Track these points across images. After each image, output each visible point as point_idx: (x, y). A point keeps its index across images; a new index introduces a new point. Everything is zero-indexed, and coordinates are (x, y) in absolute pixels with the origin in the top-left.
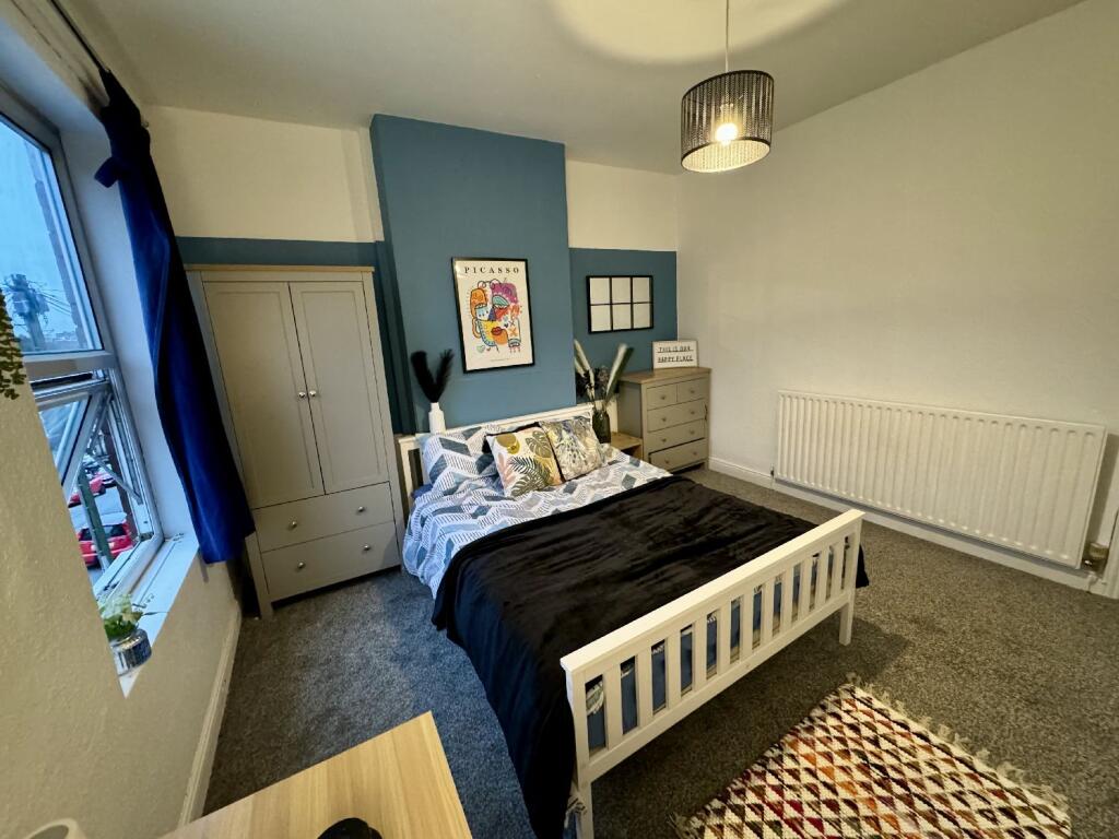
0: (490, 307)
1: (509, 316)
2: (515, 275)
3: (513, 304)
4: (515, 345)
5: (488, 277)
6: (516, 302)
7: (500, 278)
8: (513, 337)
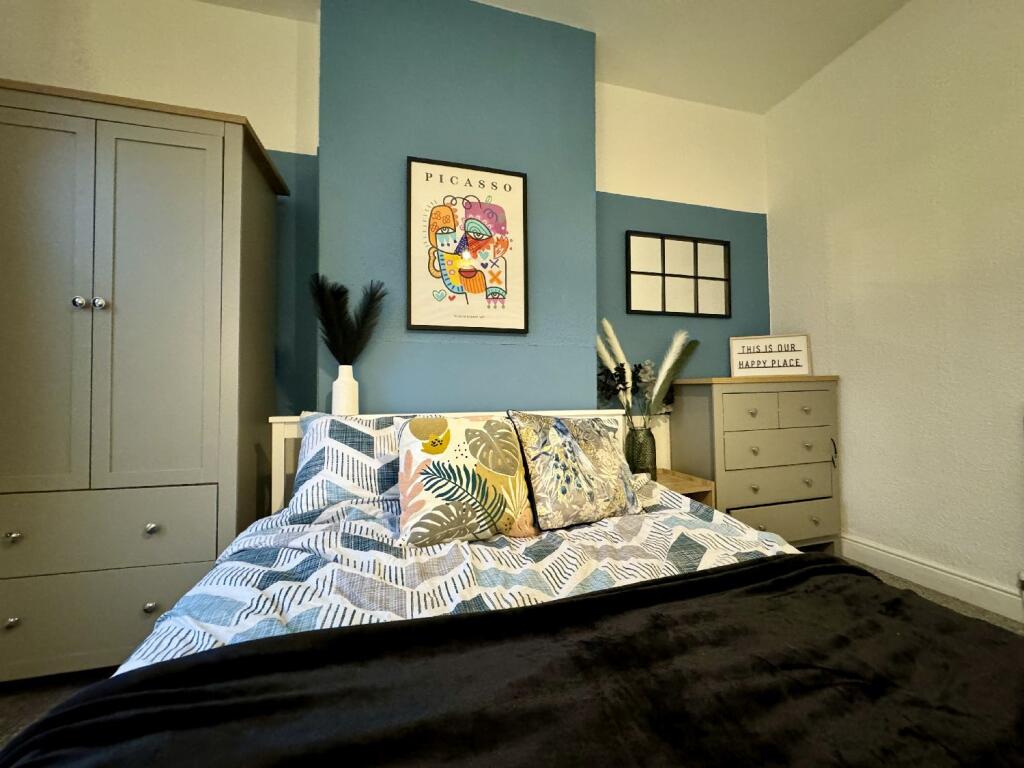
0: (460, 234)
1: (491, 252)
2: (506, 194)
3: (499, 236)
4: (496, 296)
5: (460, 191)
6: (504, 232)
7: (483, 195)
8: (495, 284)
